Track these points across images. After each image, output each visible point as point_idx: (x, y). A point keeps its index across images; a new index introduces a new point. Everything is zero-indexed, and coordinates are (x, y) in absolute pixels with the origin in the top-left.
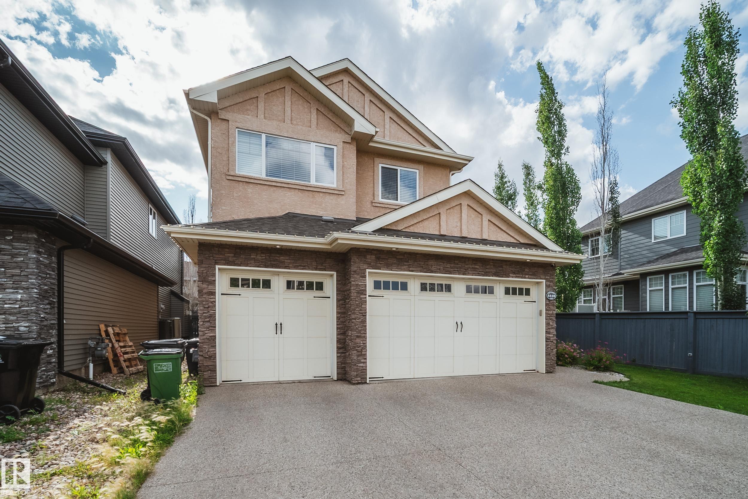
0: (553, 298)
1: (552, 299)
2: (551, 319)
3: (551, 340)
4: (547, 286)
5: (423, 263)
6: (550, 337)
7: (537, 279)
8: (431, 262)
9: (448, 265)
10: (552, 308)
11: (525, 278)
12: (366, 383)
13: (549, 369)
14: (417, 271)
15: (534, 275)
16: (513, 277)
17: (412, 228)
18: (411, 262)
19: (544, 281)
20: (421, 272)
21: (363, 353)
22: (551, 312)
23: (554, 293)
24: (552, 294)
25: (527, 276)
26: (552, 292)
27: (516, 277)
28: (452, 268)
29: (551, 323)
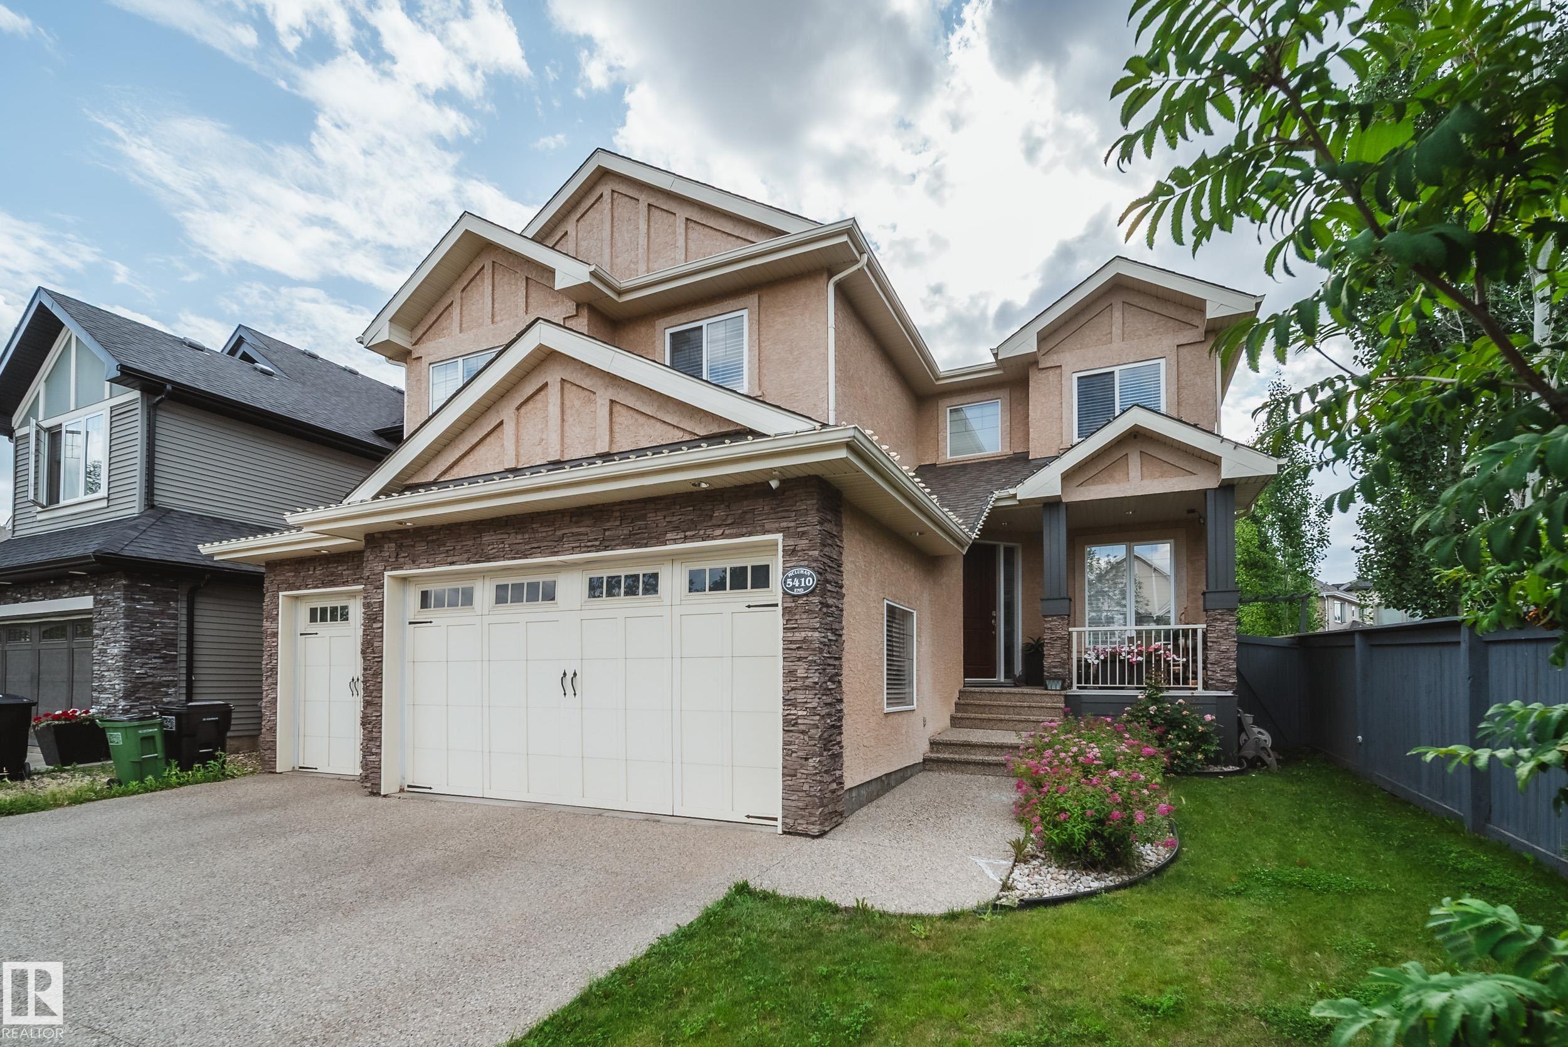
0: (806, 588)
1: (801, 591)
2: (799, 659)
3: (802, 727)
4: (790, 552)
5: (470, 543)
6: (798, 717)
7: (750, 534)
8: (487, 538)
9: (519, 537)
10: (803, 620)
11: (714, 538)
12: (380, 794)
13: (790, 821)
14: (462, 562)
15: (744, 524)
16: (675, 541)
17: (456, 470)
18: (449, 545)
19: (779, 537)
20: (468, 561)
21: (375, 735)
22: (799, 636)
23: (809, 572)
24: (799, 576)
25: (718, 532)
26: (802, 571)
27: (685, 539)
28: (526, 544)
29: (801, 673)
